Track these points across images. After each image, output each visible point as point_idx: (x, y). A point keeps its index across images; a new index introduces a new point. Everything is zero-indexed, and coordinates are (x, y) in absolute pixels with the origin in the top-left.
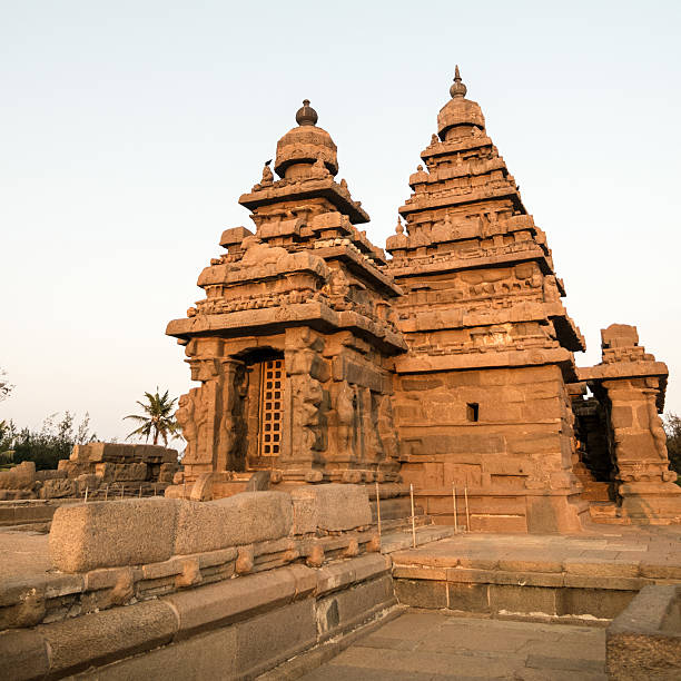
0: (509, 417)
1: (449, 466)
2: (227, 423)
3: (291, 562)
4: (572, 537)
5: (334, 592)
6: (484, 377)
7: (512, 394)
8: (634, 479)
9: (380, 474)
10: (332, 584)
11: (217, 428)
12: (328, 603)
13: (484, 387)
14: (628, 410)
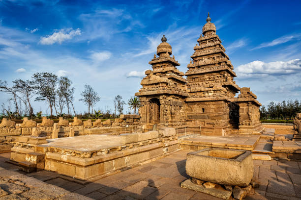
0: (211, 111)
1: (197, 122)
2: (148, 114)
3: (159, 142)
4: (224, 137)
5: (166, 147)
6: (206, 103)
7: (212, 106)
8: (243, 124)
9: (181, 123)
10: (166, 145)
11: (147, 115)
12: (166, 148)
13: (206, 105)
14: (243, 109)
